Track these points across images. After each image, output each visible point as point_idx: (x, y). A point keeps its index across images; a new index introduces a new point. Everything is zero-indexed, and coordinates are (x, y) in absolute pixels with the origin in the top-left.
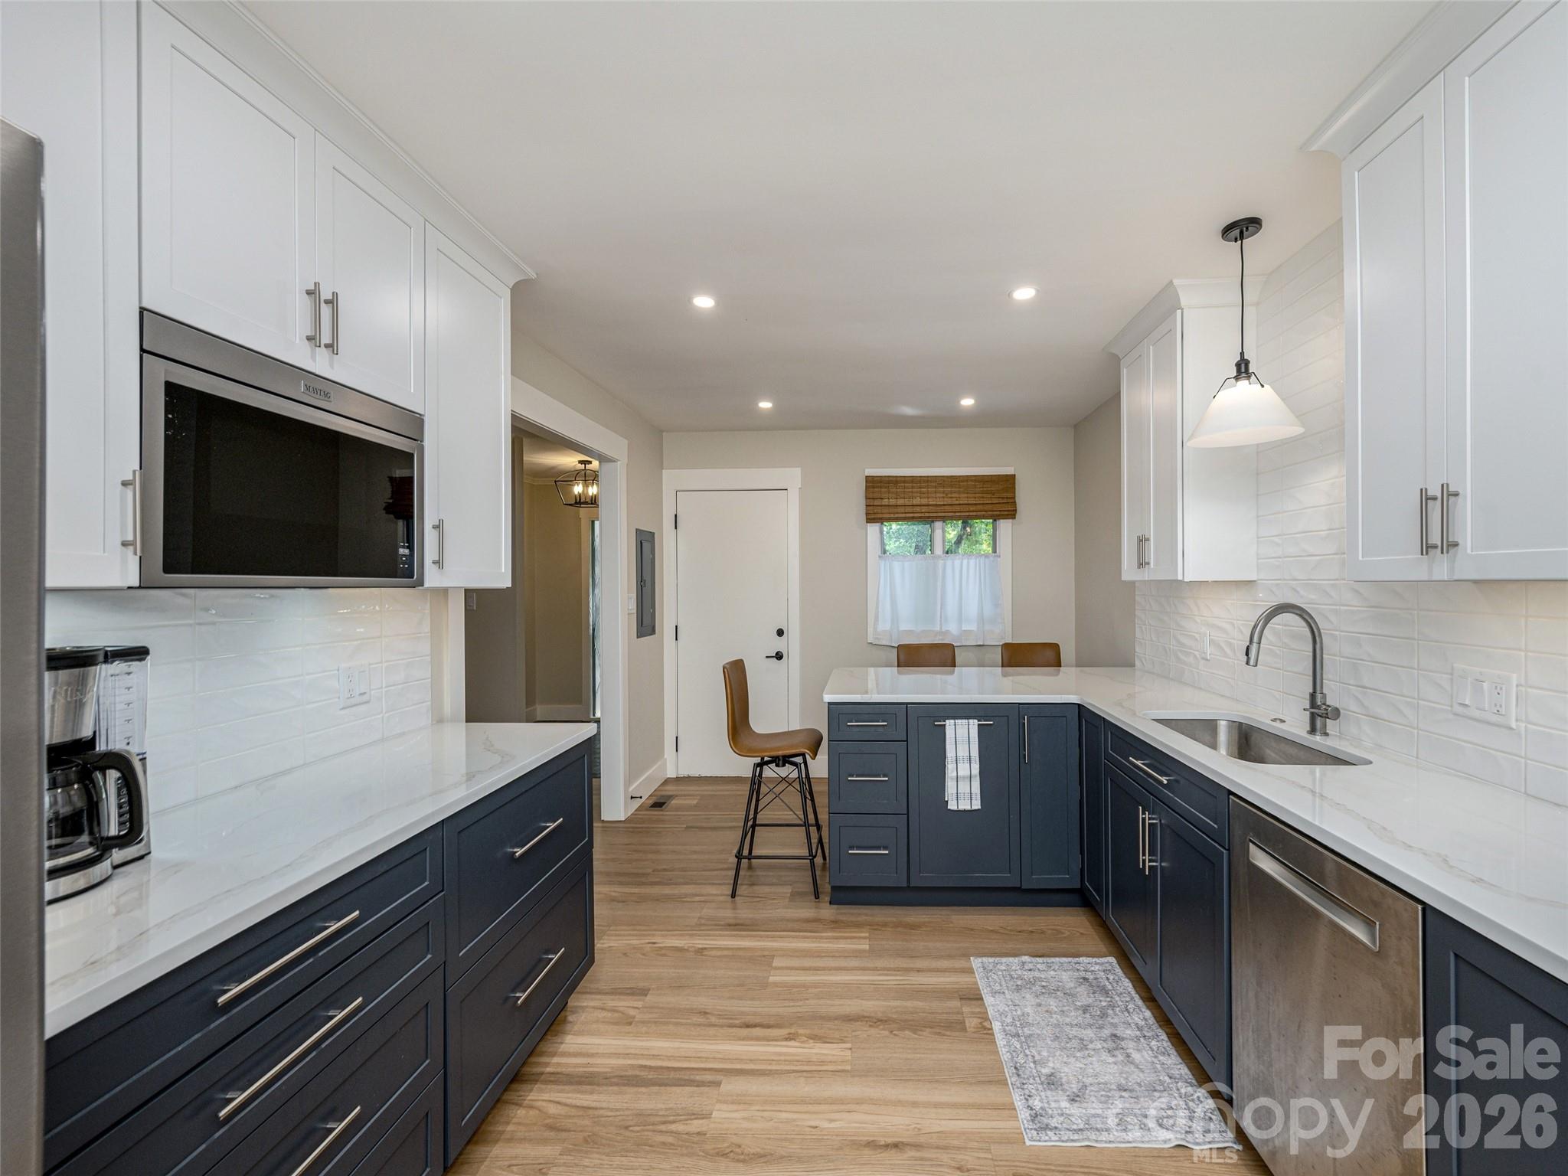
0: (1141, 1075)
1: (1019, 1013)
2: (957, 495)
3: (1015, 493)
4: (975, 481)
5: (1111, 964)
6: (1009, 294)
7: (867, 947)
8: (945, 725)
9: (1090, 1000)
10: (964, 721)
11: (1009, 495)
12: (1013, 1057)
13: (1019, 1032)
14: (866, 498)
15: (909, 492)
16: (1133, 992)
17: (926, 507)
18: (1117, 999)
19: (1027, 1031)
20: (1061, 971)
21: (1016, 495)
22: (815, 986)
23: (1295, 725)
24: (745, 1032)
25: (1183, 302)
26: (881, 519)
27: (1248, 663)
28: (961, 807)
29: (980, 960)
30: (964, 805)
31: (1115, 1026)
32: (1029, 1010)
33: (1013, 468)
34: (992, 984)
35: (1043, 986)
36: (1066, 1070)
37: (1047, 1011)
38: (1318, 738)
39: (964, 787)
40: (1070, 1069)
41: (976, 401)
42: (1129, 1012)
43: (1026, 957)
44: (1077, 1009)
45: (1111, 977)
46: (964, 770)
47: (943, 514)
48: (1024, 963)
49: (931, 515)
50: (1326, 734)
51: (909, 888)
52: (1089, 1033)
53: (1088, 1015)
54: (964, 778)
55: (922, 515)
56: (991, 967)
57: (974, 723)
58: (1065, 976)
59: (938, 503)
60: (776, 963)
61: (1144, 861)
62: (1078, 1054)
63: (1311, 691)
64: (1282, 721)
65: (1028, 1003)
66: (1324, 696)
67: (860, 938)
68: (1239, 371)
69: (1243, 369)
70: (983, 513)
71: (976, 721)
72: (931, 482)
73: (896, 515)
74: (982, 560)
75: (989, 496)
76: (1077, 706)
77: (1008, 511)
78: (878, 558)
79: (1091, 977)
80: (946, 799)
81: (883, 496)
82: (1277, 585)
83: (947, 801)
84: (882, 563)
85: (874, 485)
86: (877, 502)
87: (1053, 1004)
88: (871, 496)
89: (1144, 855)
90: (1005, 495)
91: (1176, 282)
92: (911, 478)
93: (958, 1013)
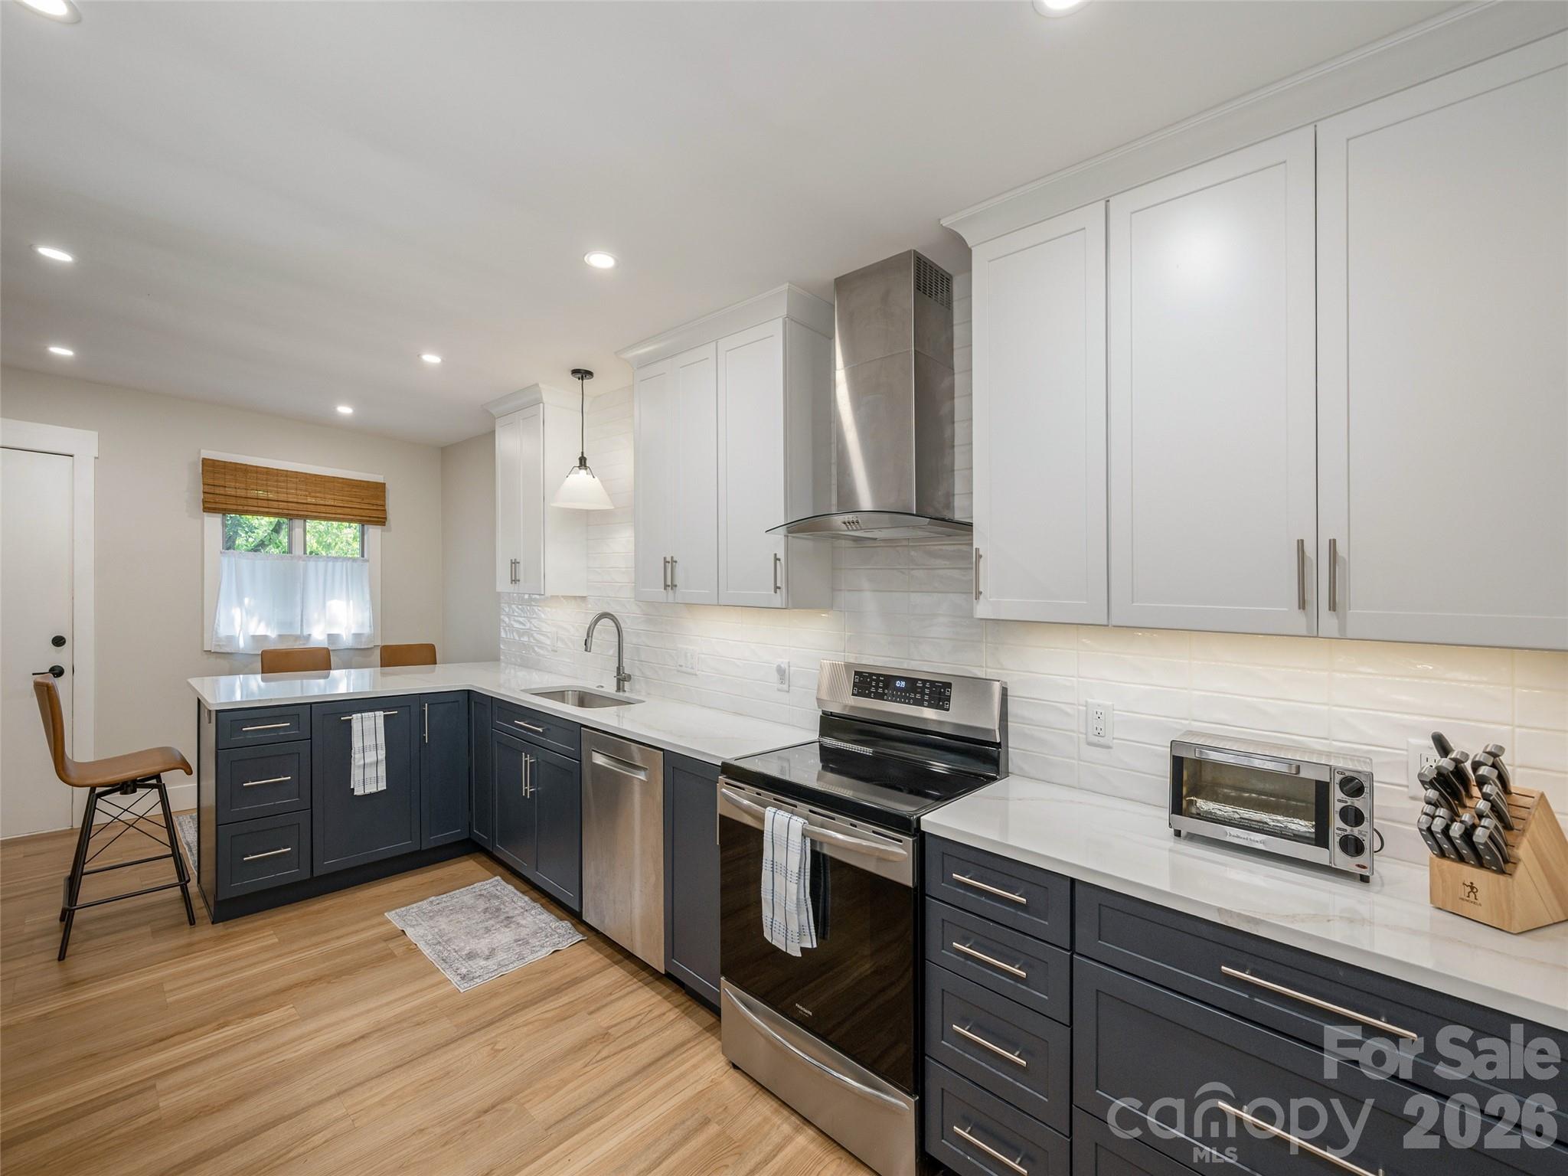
0: (528, 930)
1: (436, 930)
2: (322, 495)
3: (385, 501)
4: (342, 483)
5: (497, 881)
6: (418, 356)
7: (276, 940)
8: (350, 720)
9: (488, 905)
10: (371, 714)
11: (379, 502)
12: (439, 956)
13: (441, 940)
14: (204, 484)
15: (263, 484)
16: (516, 891)
17: (285, 504)
18: (505, 898)
19: (445, 938)
20: (464, 896)
21: (387, 502)
22: (230, 985)
23: (609, 688)
24: (162, 1044)
25: (545, 399)
26: (225, 510)
27: (586, 650)
28: (367, 791)
29: (394, 912)
30: (371, 789)
31: (507, 912)
32: (444, 926)
33: (382, 477)
34: (409, 923)
35: (451, 910)
36: (479, 946)
37: (457, 922)
38: (621, 694)
39: (371, 773)
40: (482, 945)
41: (354, 411)
42: (514, 902)
43: (433, 898)
44: (479, 913)
45: (499, 888)
46: (371, 757)
47: (306, 513)
48: (431, 902)
49: (291, 512)
50: (624, 691)
51: (313, 879)
52: (491, 922)
53: (487, 914)
54: (371, 764)
55: (281, 511)
56: (405, 913)
57: (380, 714)
58: (465, 898)
59: (300, 501)
60: (167, 987)
61: (526, 790)
62: (485, 936)
63: (617, 665)
64: (602, 687)
65: (443, 923)
66: (623, 668)
67: (264, 937)
68: (581, 463)
69: (583, 462)
70: (352, 517)
71: (382, 712)
72: (291, 478)
73: (246, 508)
74: (349, 563)
75: (359, 500)
76: (467, 692)
77: (378, 518)
78: (219, 552)
79: (483, 892)
80: (352, 787)
81: (228, 484)
82: (599, 600)
83: (353, 789)
84: (225, 560)
85: (212, 469)
86: (218, 490)
87: (461, 917)
88: (211, 481)
89: (526, 786)
90: (374, 502)
91: (541, 385)
92: (265, 470)
93: (386, 949)
